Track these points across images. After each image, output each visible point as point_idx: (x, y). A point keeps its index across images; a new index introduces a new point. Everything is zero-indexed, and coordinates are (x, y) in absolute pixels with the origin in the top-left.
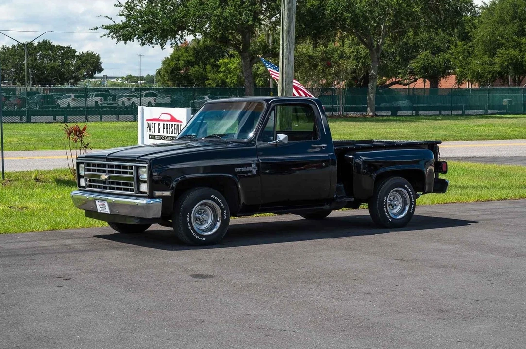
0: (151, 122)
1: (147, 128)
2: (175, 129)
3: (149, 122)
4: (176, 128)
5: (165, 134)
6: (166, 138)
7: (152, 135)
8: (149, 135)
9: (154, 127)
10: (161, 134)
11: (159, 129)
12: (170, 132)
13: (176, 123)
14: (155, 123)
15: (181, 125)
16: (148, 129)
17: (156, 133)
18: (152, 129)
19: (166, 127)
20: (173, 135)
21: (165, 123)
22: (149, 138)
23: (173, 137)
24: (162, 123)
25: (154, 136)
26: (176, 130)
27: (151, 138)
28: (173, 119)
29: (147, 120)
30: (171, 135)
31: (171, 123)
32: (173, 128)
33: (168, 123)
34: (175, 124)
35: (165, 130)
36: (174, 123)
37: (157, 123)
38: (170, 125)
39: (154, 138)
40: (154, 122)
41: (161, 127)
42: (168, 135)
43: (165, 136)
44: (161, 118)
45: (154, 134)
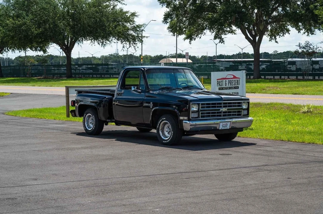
0: (220, 80)
1: (217, 84)
3: (219, 80)
4: (236, 82)
5: (230, 86)
6: (231, 88)
7: (221, 88)
8: (219, 88)
10: (227, 86)
11: (225, 84)
14: (223, 81)
15: (239, 80)
16: (218, 85)
17: (224, 86)
18: (221, 84)
19: (230, 82)
20: (235, 86)
21: (230, 80)
24: (227, 80)
25: (223, 88)
27: (220, 90)
28: (235, 77)
29: (217, 80)
30: (234, 86)
33: (232, 80)
34: (236, 80)
35: (230, 84)
37: (224, 80)
39: (223, 89)
40: (222, 80)
41: (227, 82)
42: (232, 86)
43: (230, 87)
44: (227, 77)
45: (222, 87)
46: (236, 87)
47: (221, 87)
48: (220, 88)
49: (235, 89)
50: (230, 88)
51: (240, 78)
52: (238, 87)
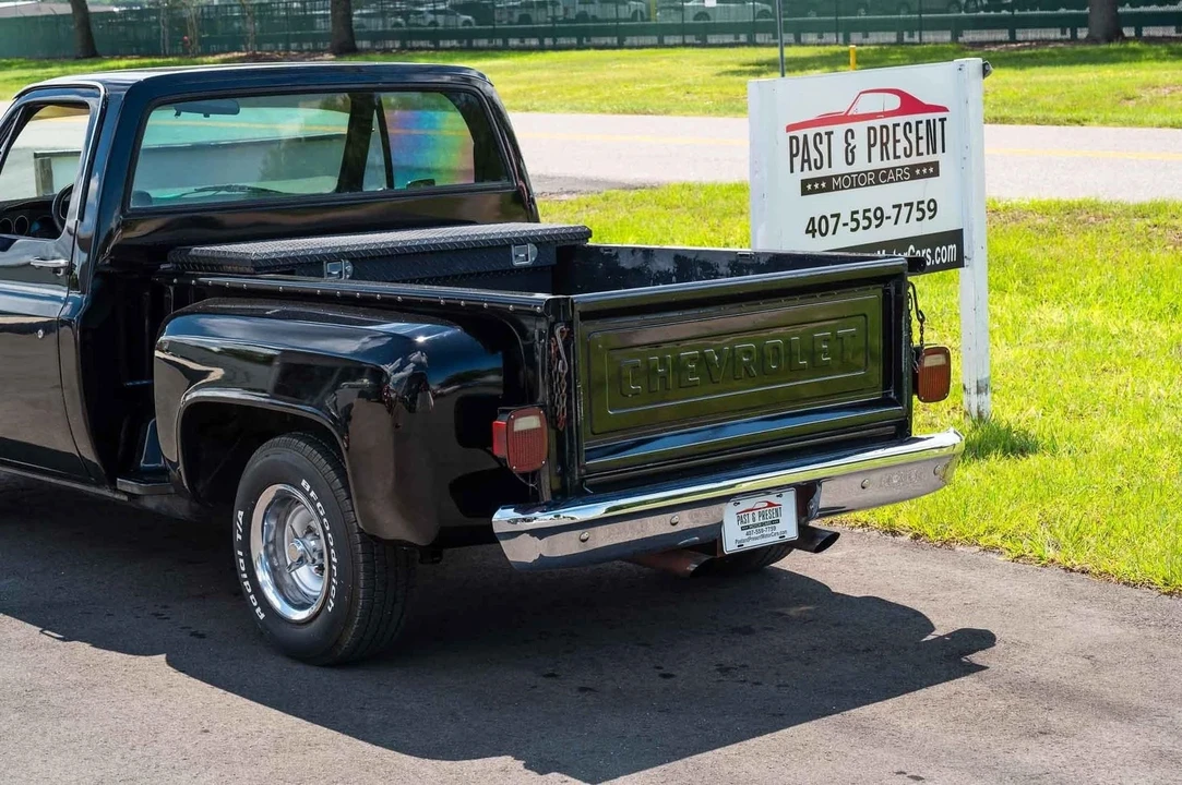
0: (811, 132)
1: (792, 156)
2: (919, 138)
3: (800, 134)
4: (922, 133)
5: (877, 164)
6: (885, 177)
7: (819, 180)
8: (804, 183)
9: (823, 148)
10: (861, 164)
11: (850, 152)
12: (900, 152)
13: (924, 117)
14: (829, 134)
15: (943, 120)
16: (798, 161)
17: (839, 167)
18: (814, 155)
19: (880, 140)
20: (915, 160)
21: (877, 123)
22: (805, 192)
23: (913, 168)
24: (860, 128)
25: (828, 179)
26: (923, 143)
27: (813, 191)
28: (910, 104)
29: (790, 128)
30: (904, 161)
31: (902, 120)
32: (912, 137)
33: (890, 122)
34: (918, 122)
35: (876, 151)
36: (912, 119)
37: (839, 130)
38: (900, 131)
39: (829, 189)
40: (822, 130)
41: (860, 141)
42: (893, 163)
43: (877, 172)
45: (825, 172)
46: (921, 166)
47: (815, 174)
48: (812, 181)
49: (914, 177)
50: (880, 177)
51: (944, 109)
52: (936, 165)
